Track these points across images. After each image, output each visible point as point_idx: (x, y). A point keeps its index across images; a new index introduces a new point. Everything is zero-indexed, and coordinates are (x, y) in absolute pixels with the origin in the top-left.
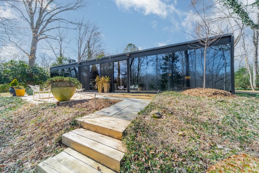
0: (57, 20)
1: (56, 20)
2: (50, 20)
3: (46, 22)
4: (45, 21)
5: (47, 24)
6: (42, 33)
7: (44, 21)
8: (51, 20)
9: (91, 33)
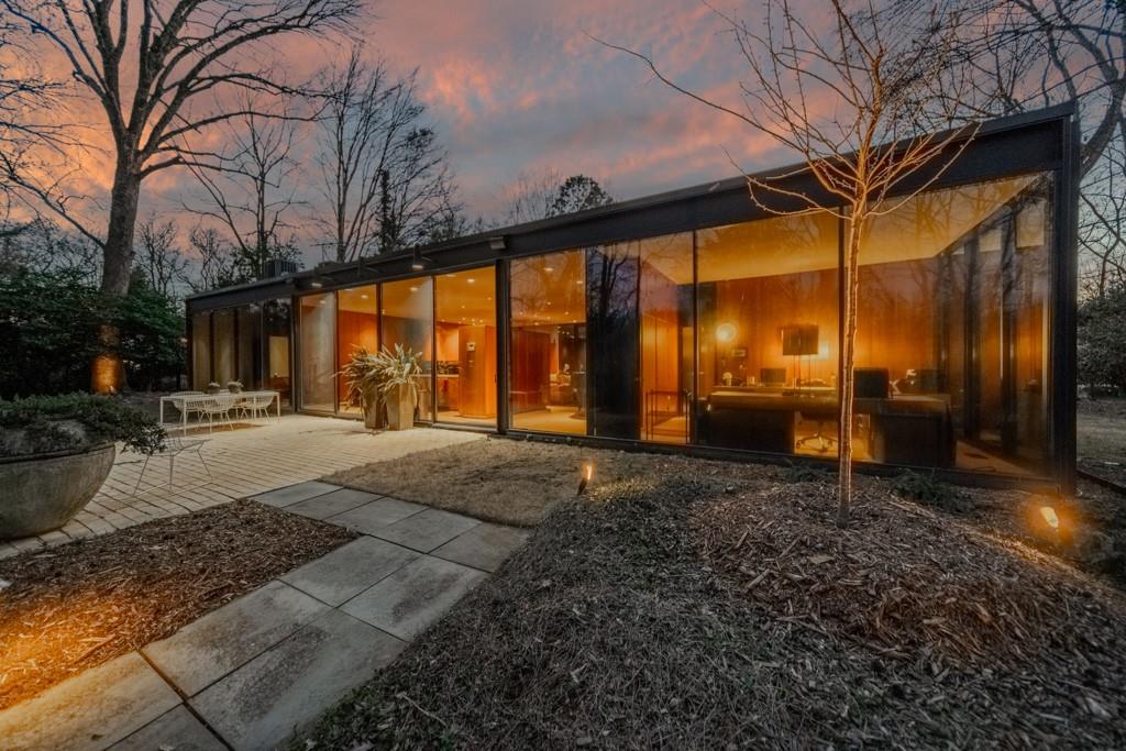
0: (225, 78)
1: (222, 82)
2: (194, 81)
3: (175, 91)
4: (173, 86)
5: (182, 101)
6: (157, 145)
7: (168, 89)
8: (198, 83)
9: (387, 133)
